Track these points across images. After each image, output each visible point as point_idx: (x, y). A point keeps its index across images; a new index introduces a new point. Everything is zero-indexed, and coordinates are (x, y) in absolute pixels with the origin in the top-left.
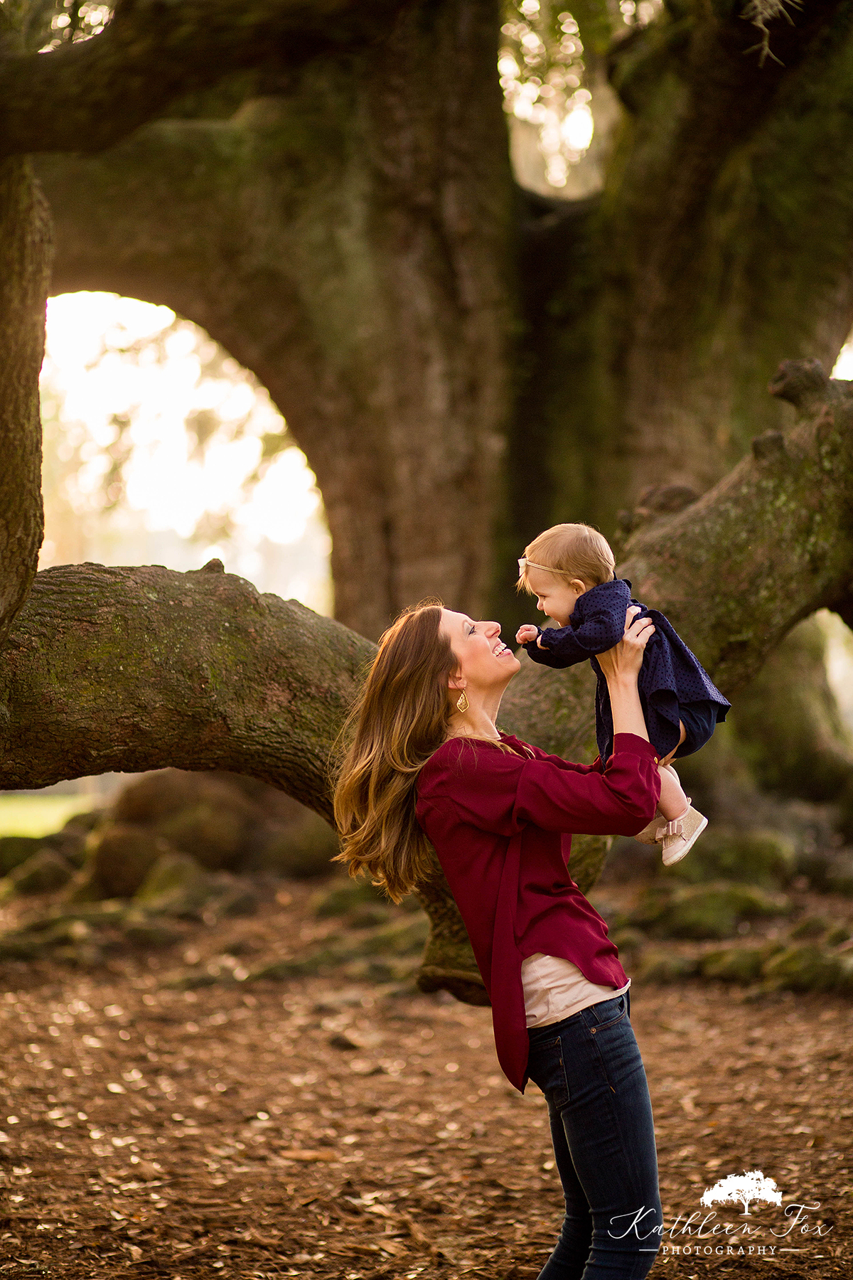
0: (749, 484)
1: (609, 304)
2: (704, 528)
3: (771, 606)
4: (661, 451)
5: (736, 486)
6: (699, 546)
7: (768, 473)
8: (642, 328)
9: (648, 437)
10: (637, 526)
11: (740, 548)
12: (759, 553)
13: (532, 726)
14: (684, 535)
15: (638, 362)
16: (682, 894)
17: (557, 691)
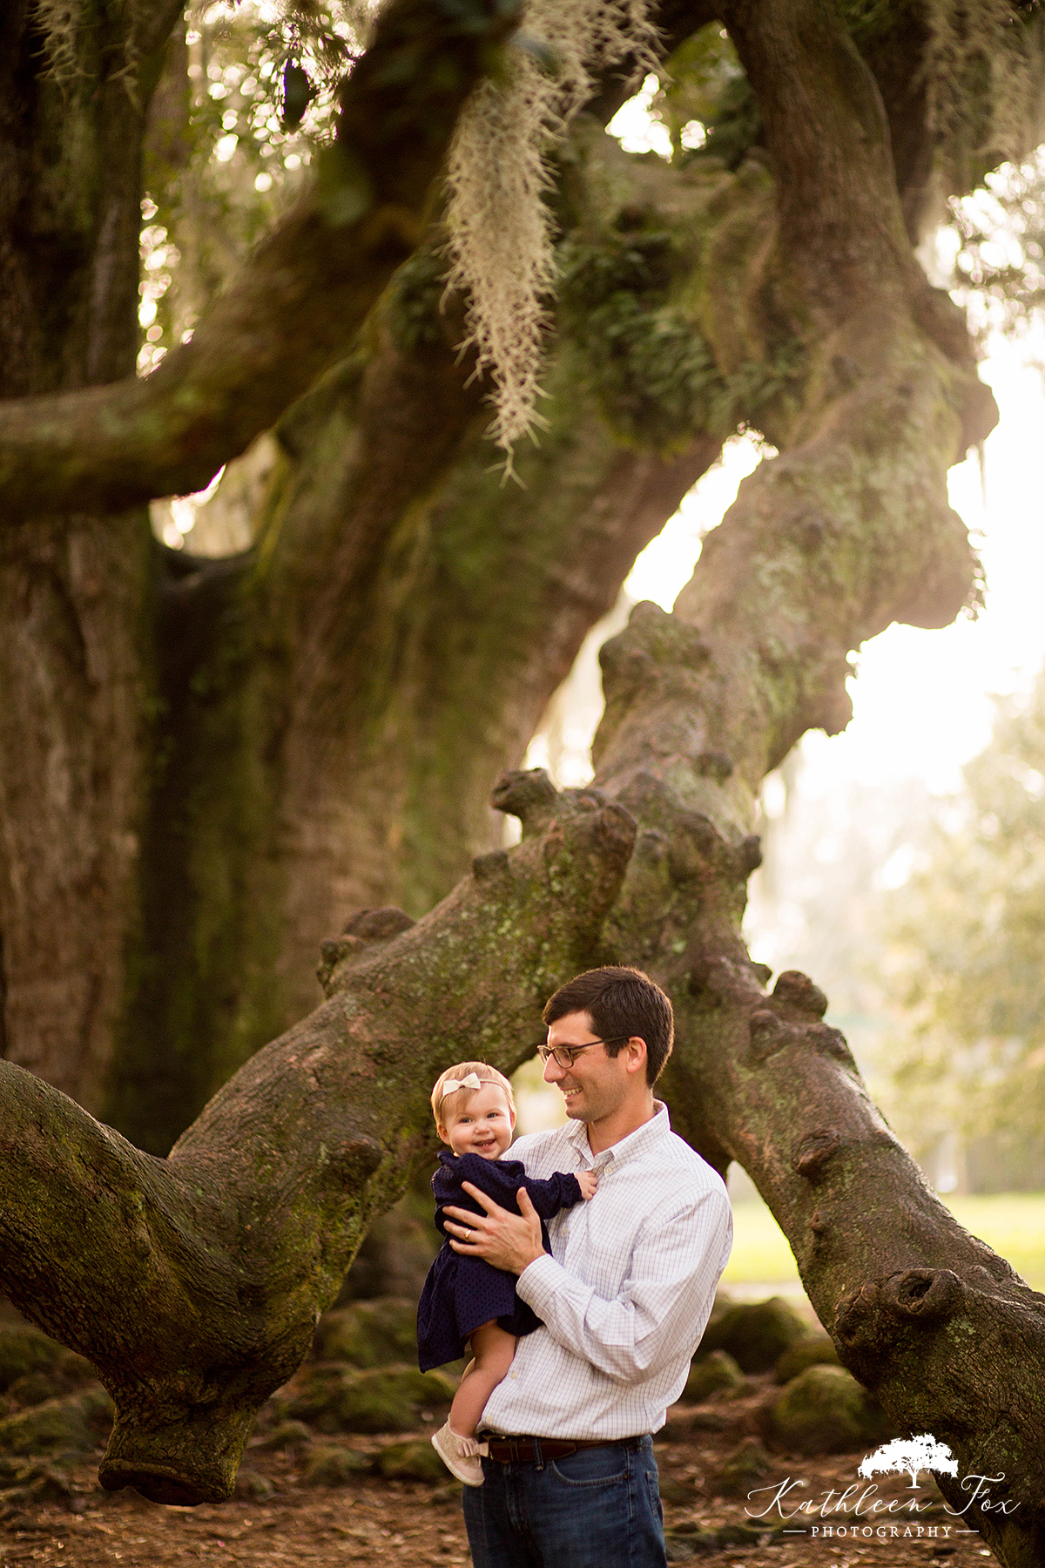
0: (468, 909)
1: (262, 680)
2: (419, 958)
3: (495, 1046)
4: (324, 853)
5: (455, 910)
6: (416, 979)
7: (491, 896)
8: (301, 709)
9: (309, 839)
10: (343, 956)
11: (461, 981)
12: (482, 987)
13: (232, 1184)
14: (398, 966)
15: (296, 748)
16: (353, 1377)
17: (260, 1144)
